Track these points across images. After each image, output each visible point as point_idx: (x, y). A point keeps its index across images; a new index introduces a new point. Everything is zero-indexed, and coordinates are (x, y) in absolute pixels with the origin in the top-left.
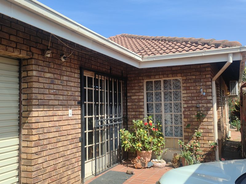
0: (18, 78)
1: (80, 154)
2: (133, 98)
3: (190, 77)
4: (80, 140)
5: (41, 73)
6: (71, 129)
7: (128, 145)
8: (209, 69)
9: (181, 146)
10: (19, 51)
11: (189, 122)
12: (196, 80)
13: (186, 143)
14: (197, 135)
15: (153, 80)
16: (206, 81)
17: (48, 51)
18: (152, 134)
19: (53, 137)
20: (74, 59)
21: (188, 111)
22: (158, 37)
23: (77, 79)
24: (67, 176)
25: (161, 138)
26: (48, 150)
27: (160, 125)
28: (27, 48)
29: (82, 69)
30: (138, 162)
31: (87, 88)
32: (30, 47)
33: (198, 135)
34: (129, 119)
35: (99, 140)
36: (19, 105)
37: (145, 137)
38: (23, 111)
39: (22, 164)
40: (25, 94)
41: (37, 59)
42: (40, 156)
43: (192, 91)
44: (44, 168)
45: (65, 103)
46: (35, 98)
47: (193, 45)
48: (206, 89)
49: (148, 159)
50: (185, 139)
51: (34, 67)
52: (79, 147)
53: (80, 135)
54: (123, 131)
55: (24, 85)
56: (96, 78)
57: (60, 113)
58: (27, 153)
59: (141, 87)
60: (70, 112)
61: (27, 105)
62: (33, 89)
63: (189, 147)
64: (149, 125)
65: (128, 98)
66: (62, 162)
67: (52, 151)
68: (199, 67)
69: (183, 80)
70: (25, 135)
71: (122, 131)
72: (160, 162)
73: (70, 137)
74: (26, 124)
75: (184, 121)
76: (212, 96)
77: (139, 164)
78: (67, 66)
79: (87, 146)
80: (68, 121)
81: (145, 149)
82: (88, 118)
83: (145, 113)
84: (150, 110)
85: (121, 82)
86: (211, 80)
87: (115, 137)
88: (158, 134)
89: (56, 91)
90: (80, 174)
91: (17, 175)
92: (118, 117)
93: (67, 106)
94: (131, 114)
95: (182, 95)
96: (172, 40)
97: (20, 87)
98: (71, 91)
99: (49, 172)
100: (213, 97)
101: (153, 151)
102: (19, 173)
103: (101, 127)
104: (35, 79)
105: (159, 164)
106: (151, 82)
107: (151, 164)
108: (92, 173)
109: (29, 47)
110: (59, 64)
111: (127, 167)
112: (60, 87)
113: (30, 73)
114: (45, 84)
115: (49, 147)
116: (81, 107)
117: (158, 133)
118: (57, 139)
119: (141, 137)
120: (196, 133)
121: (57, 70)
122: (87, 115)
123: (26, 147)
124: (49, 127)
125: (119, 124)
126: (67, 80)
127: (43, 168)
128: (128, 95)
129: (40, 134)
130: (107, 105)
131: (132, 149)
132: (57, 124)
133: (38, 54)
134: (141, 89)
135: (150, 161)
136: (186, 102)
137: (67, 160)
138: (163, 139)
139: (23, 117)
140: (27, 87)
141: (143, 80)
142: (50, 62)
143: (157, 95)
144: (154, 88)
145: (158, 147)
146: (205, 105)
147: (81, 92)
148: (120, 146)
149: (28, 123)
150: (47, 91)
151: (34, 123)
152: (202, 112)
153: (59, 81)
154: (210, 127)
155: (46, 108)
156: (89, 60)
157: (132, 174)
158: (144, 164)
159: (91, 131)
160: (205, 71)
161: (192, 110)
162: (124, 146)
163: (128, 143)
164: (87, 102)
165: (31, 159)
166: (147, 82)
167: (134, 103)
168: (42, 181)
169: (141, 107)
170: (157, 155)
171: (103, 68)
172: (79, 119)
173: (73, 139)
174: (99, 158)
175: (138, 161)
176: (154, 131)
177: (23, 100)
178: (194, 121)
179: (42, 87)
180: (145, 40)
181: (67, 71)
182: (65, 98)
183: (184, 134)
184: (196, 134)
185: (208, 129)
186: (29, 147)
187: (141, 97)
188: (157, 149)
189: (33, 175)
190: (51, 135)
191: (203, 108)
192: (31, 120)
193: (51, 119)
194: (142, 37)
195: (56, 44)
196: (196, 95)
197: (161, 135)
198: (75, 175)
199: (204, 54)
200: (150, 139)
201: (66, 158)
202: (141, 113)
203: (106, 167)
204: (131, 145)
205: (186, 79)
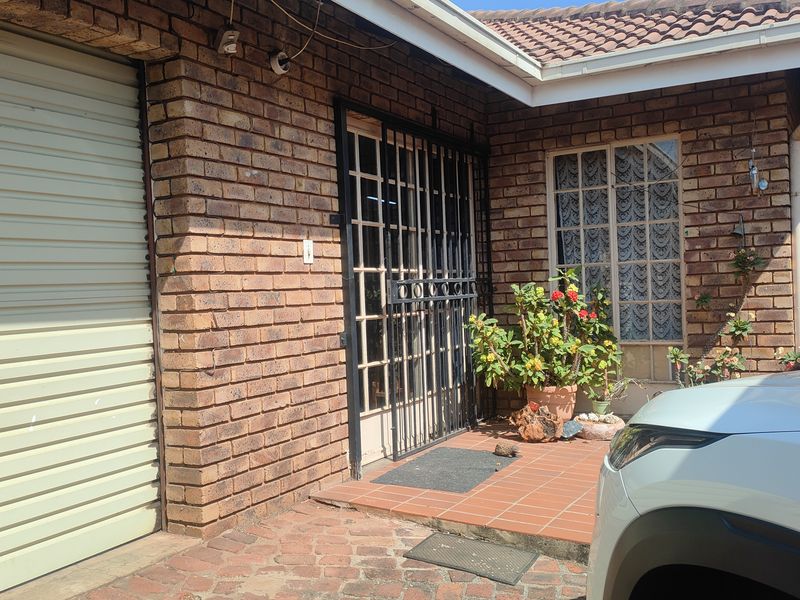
0: (137, 127)
1: (343, 386)
2: (509, 214)
3: (713, 131)
4: (342, 341)
5: (209, 107)
6: (314, 304)
7: (497, 366)
8: (782, 98)
9: (679, 367)
10: (136, 28)
11: (705, 288)
12: (734, 140)
13: (693, 360)
14: (733, 329)
15: (579, 152)
16: (771, 141)
17: (230, 32)
18: (576, 329)
19: (259, 326)
20: (312, 69)
21: (704, 250)
22: (594, 6)
23: (326, 140)
24: (307, 451)
25: (607, 343)
26: (242, 364)
27: (603, 299)
28: (161, 20)
29: (341, 106)
30: (531, 421)
31: (358, 174)
32: (170, 15)
33: (738, 328)
34: (499, 286)
35: (401, 348)
36: (146, 217)
37: (554, 340)
38: (159, 237)
39: (167, 403)
40: (163, 179)
41: (193, 61)
42: (219, 381)
43: (718, 181)
44: (236, 420)
45: (291, 216)
46: (194, 192)
47: (724, 16)
48: (769, 170)
49: (563, 414)
50: (690, 346)
51: (186, 87)
52: (341, 363)
53: (341, 327)
54: (480, 319)
55: (158, 152)
56: (388, 142)
57: (275, 248)
58: (178, 370)
59: (538, 178)
60: (308, 246)
61: (171, 217)
62: (188, 160)
63: (704, 371)
64: (567, 298)
65: (491, 217)
66: (287, 406)
67: (256, 370)
68: (744, 92)
69: (684, 143)
70: (169, 312)
71: (477, 320)
72: (605, 422)
73: (310, 329)
74: (170, 279)
75: (688, 286)
76: (789, 193)
77: (535, 427)
78: (291, 93)
79: (365, 365)
80: (302, 275)
81: (553, 379)
82: (366, 274)
83: (552, 264)
84: (569, 254)
85: (469, 161)
86: (789, 136)
87: (453, 344)
88: (597, 332)
89: (258, 175)
90: (348, 451)
91: (153, 441)
92: (461, 278)
93: (297, 228)
94: (503, 269)
95: (682, 197)
96: (644, 11)
97: (145, 156)
98: (308, 177)
99: (249, 434)
100: (795, 199)
101: (581, 387)
102: (157, 434)
103: (409, 307)
104: (190, 128)
105: (603, 429)
106: (573, 159)
107: (573, 429)
108: (384, 451)
109: (166, 17)
110: (265, 82)
111: (496, 438)
112: (274, 163)
113: (174, 109)
114: (222, 147)
115: (247, 353)
116: (343, 234)
117: (598, 326)
118: (269, 331)
119: (539, 339)
120: (731, 323)
121: (260, 104)
122: (362, 265)
123: (176, 351)
124: (243, 291)
125: (465, 300)
126: (294, 139)
127: (232, 420)
128: (494, 204)
129: (216, 310)
130: (424, 235)
131: (510, 381)
132: (268, 282)
133: (198, 45)
134: (536, 184)
135: (572, 419)
136: (697, 219)
137: (304, 403)
138: (614, 346)
139: (160, 256)
140: (166, 156)
141: (544, 151)
142: (237, 75)
143: (591, 203)
144: (580, 178)
145: (600, 371)
146: (765, 227)
147: (340, 183)
148: (469, 373)
149: (176, 273)
150: (230, 173)
151: (196, 273)
152: (753, 249)
153: (269, 142)
154: (780, 303)
155: (231, 229)
156: (364, 78)
157: (514, 454)
158: (551, 427)
159: (376, 316)
160: (768, 105)
161: (717, 248)
162: (485, 369)
163: (496, 361)
164: (360, 222)
165: (193, 389)
166: (557, 160)
167: (514, 231)
168: (232, 459)
169: (540, 244)
170: (593, 399)
171: (409, 107)
172: (336, 273)
173: (322, 336)
174: (404, 406)
175: (532, 416)
176: (585, 319)
177: (157, 199)
178: (723, 285)
179: (216, 157)
180: (548, 21)
181: (291, 110)
182: (288, 199)
183: (686, 329)
184: (730, 327)
185: (774, 308)
186: (184, 351)
187: (536, 211)
188: (595, 380)
189: (201, 439)
190: (251, 318)
191: (756, 238)
192: (186, 263)
193: (250, 264)
194: (534, 13)
195: (255, 12)
196: (734, 192)
197: (609, 336)
198: (331, 450)
199: (767, 36)
200: (572, 345)
201: (302, 395)
202: (539, 265)
203: (428, 438)
204: (507, 368)
205: (697, 140)
